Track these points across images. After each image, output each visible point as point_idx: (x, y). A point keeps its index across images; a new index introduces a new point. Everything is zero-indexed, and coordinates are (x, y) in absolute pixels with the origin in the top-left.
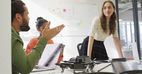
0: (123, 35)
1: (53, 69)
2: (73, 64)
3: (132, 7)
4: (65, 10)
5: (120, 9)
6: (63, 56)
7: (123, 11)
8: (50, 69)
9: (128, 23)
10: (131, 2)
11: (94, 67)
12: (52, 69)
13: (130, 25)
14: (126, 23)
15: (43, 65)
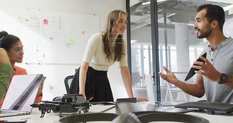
0: (138, 66)
1: (27, 114)
2: (58, 105)
3: (150, 23)
4: (46, 21)
5: (134, 24)
6: (41, 95)
7: (138, 27)
8: (22, 113)
9: (146, 46)
10: (149, 13)
11: (89, 108)
12: (25, 113)
13: (148, 50)
14: (142, 46)
15: (10, 108)
